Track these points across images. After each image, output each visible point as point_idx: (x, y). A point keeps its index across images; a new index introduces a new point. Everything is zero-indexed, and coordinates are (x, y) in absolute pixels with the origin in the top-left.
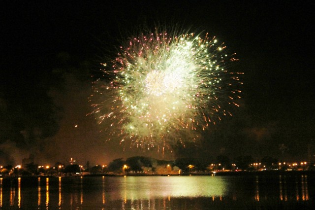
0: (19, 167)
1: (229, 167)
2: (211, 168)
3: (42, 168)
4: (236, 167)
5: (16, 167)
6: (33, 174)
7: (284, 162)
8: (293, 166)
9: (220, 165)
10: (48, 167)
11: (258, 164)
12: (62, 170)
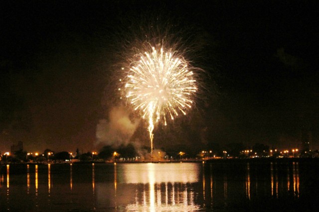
0: (8, 154)
1: (220, 154)
2: (202, 155)
3: (31, 155)
4: (227, 154)
5: (4, 154)
6: (22, 161)
7: (275, 149)
8: (284, 154)
9: (211, 152)
10: (37, 154)
11: (250, 151)
12: (51, 157)
